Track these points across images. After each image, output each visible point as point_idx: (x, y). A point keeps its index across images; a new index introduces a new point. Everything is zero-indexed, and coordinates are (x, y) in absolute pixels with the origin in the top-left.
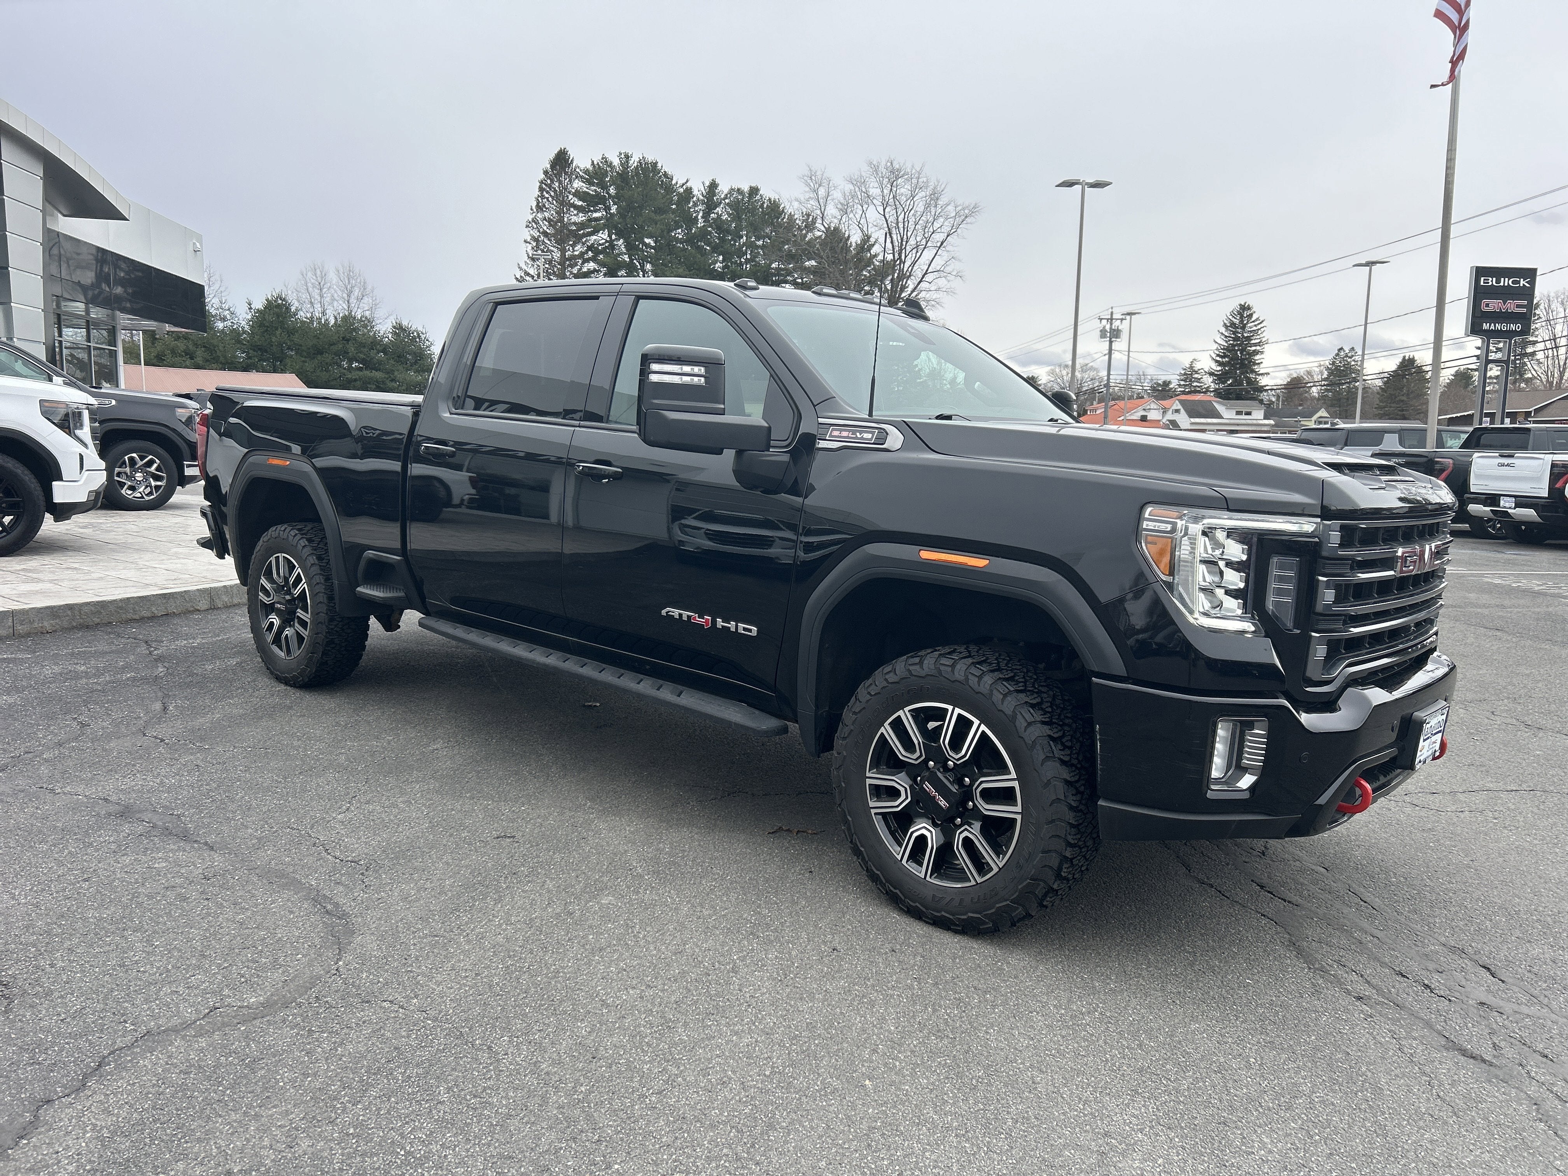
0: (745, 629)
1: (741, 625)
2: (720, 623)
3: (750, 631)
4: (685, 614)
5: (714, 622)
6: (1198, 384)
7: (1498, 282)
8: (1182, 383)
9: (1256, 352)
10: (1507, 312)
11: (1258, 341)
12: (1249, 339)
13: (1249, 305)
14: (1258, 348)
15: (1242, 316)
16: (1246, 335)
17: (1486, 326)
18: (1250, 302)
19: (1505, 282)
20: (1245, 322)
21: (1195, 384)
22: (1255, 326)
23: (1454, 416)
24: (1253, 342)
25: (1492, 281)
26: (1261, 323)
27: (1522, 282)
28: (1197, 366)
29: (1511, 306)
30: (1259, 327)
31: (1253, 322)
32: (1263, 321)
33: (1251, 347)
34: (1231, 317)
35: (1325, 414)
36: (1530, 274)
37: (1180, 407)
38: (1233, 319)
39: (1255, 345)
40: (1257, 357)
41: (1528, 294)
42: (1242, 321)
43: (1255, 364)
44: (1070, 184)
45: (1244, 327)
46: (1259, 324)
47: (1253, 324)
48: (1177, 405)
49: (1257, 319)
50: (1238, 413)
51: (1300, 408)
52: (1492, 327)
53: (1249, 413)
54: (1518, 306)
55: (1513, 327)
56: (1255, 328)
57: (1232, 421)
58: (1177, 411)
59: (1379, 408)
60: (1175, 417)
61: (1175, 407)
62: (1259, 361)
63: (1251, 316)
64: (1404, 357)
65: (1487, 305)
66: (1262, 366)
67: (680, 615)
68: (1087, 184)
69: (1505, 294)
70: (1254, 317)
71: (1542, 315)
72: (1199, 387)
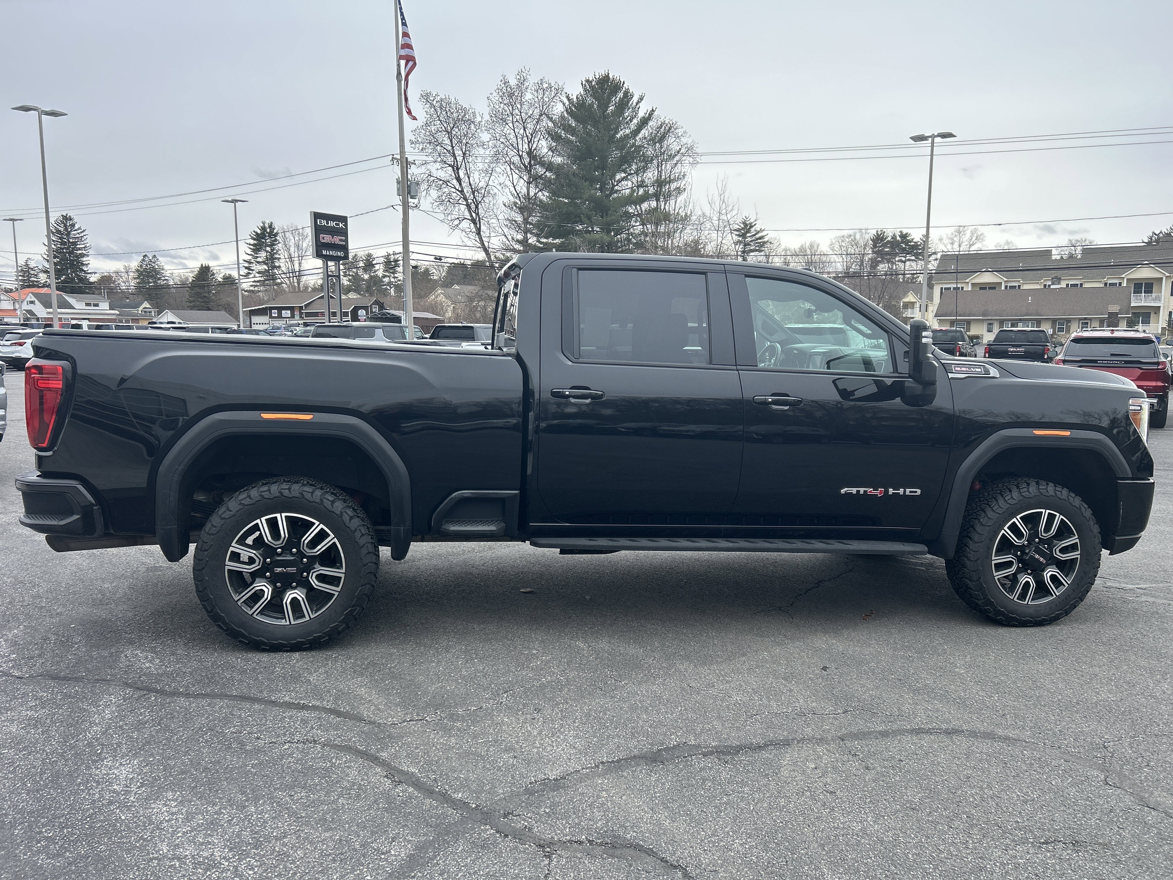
0: (911, 492)
1: (908, 490)
2: (891, 491)
3: (916, 492)
4: (862, 490)
5: (886, 491)
6: (36, 280)
7: (327, 223)
8: (20, 278)
9: (82, 255)
10: (335, 243)
11: (83, 246)
12: (74, 244)
13: (70, 216)
14: (84, 252)
15: (65, 225)
16: (71, 240)
17: (324, 252)
18: (70, 214)
19: (332, 224)
20: (69, 230)
21: (33, 279)
22: (78, 233)
23: (253, 308)
24: (78, 246)
25: (324, 223)
26: (83, 232)
27: (341, 225)
28: (32, 264)
29: (337, 240)
30: (82, 235)
31: (76, 230)
32: (84, 231)
33: (77, 250)
34: (55, 225)
35: (148, 306)
36: (344, 219)
37: (33, 299)
38: (58, 227)
39: (80, 249)
40: (84, 259)
41: (344, 233)
42: (66, 229)
43: (83, 265)
44: (26, 109)
45: (68, 234)
46: (81, 232)
47: (76, 232)
48: (31, 298)
49: (79, 228)
50: (88, 304)
51: (128, 301)
52: (328, 253)
53: (96, 305)
54: (341, 240)
55: (339, 254)
56: (78, 236)
57: (83, 311)
58: (32, 302)
59: (190, 302)
60: (31, 307)
61: (29, 299)
62: (86, 263)
63: (73, 225)
64: (202, 265)
65: (323, 238)
66: (89, 266)
67: (858, 491)
68: (43, 111)
69: (333, 232)
70: (76, 227)
71: (280, 241)
72: (37, 282)
